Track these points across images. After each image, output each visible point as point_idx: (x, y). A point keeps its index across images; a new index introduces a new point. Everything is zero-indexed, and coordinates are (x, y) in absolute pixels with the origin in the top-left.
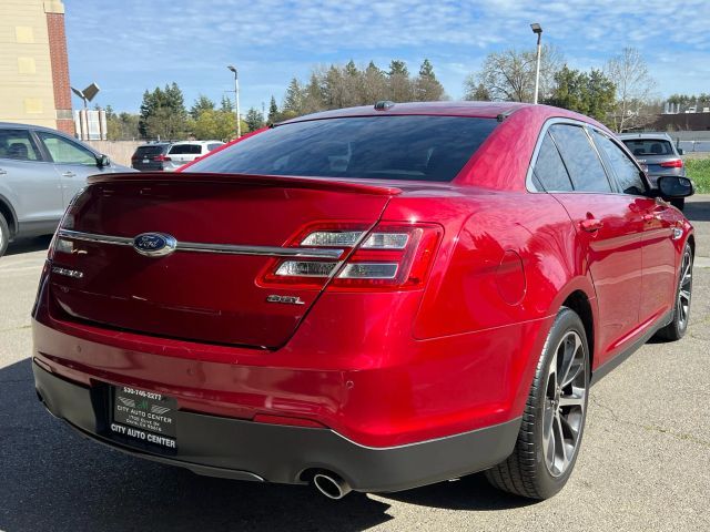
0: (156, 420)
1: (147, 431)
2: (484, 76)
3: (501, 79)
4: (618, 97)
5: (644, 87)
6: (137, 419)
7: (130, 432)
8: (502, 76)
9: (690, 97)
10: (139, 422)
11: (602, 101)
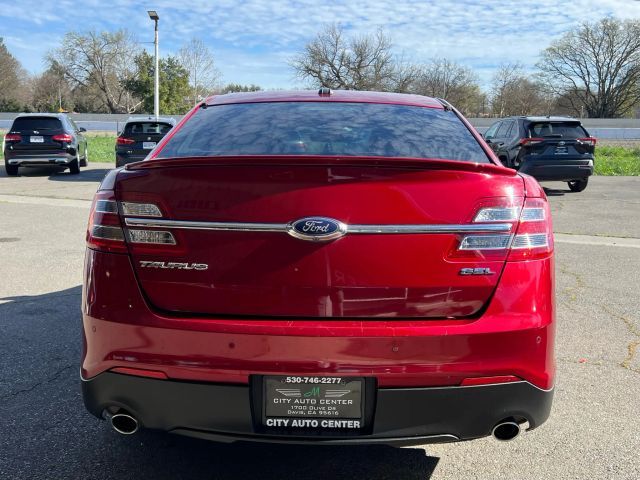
0: (333, 405)
1: (320, 418)
2: (64, 52)
3: (81, 58)
4: (191, 83)
5: (211, 75)
6: (305, 407)
7: (295, 423)
8: (82, 55)
9: (243, 86)
10: (306, 411)
11: (178, 86)
